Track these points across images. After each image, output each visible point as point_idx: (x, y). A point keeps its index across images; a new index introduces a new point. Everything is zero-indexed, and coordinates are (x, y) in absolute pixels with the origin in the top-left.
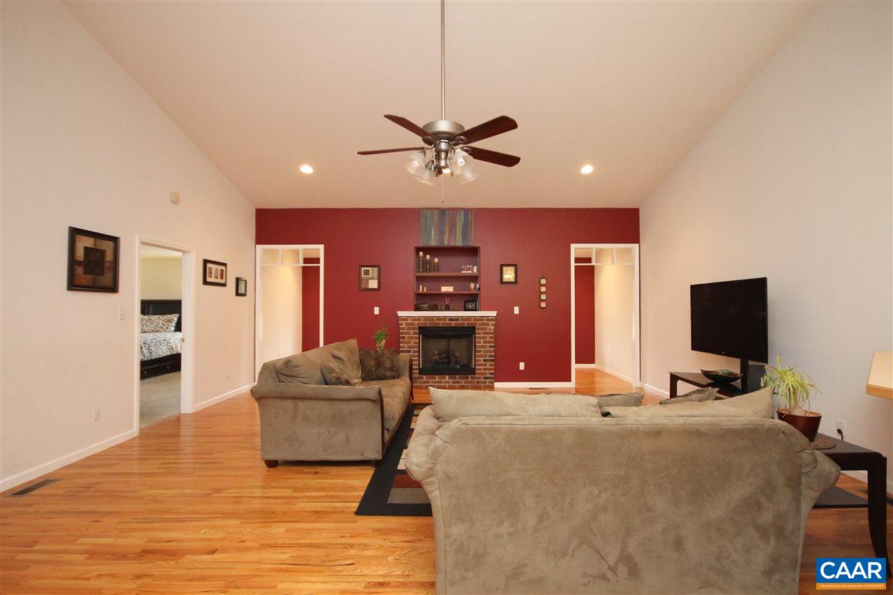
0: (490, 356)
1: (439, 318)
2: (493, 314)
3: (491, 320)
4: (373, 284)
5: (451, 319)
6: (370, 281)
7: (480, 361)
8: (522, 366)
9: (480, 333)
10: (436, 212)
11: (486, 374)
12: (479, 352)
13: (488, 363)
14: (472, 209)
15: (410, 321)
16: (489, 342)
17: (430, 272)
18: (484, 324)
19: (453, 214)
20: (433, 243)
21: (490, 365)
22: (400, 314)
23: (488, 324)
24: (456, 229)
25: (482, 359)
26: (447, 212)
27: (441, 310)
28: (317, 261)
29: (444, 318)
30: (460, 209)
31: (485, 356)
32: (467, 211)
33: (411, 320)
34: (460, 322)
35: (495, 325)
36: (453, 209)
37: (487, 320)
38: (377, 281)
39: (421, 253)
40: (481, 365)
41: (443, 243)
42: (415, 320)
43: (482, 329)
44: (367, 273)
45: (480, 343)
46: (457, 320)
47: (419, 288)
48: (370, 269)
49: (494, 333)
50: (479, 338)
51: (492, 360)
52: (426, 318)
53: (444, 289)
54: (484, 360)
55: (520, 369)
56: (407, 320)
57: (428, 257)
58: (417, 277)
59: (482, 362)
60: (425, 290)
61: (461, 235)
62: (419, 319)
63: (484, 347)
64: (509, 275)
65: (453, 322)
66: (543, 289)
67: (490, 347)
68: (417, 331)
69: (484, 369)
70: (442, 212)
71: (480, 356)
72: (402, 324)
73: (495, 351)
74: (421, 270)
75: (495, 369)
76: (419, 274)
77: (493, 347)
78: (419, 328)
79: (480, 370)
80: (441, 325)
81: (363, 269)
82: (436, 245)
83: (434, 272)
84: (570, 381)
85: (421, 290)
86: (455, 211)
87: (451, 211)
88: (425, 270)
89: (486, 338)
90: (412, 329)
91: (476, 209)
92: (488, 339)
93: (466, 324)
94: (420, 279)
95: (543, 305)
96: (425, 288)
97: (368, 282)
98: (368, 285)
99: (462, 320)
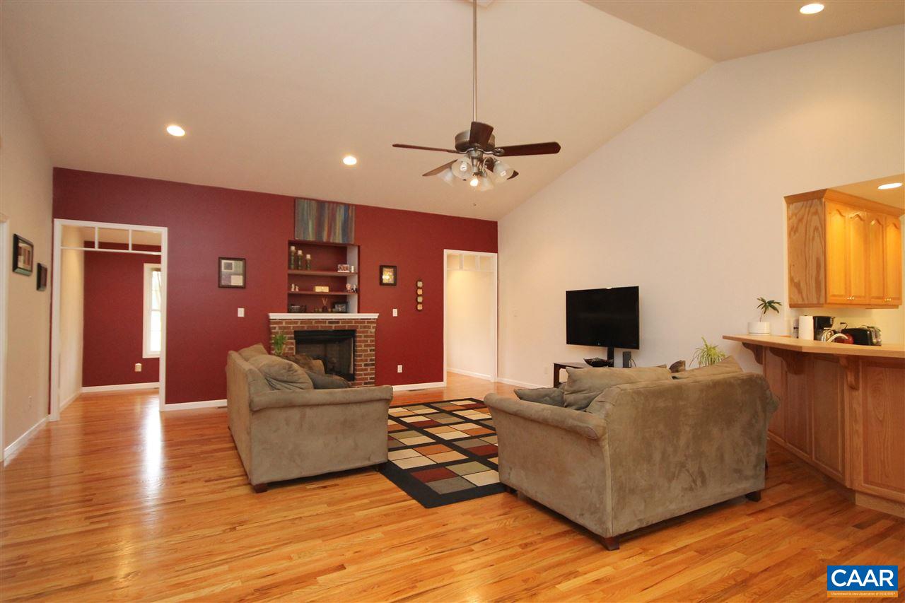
0: (371, 360)
1: (318, 321)
2: (375, 316)
3: (373, 323)
4: (237, 281)
5: (331, 322)
6: (232, 277)
7: (361, 366)
8: (400, 369)
9: (361, 337)
10: (314, 204)
11: (367, 379)
12: (360, 356)
13: (369, 368)
14: (353, 205)
15: (284, 325)
16: (369, 346)
17: (301, 270)
18: (365, 327)
19: (333, 209)
20: (311, 237)
21: (371, 369)
22: (273, 316)
23: (369, 327)
24: (335, 225)
25: (363, 364)
26: (327, 205)
27: (318, 312)
28: (158, 249)
29: (323, 321)
30: (342, 203)
31: (366, 360)
32: (347, 206)
33: (286, 323)
34: (340, 325)
35: (377, 329)
36: (334, 203)
37: (368, 322)
38: (241, 277)
39: (293, 248)
40: (362, 370)
41: (321, 237)
42: (290, 323)
43: (363, 332)
44: (229, 267)
45: (361, 347)
46: (338, 323)
47: (290, 288)
48: (233, 262)
49: (376, 336)
50: (360, 341)
51: (373, 365)
52: (303, 321)
53: (319, 289)
54: (366, 365)
55: (399, 372)
56: (281, 323)
57: (300, 252)
58: (289, 275)
59: (363, 367)
60: (297, 290)
61: (340, 232)
62: (295, 321)
63: (365, 350)
64: (387, 277)
65: (334, 325)
66: (420, 292)
67: (371, 351)
68: (293, 336)
69: (365, 374)
70: (321, 204)
71: (362, 360)
72: (275, 328)
73: (376, 355)
74: (292, 266)
75: (376, 374)
76: (290, 272)
77: (373, 350)
78: (295, 332)
79: (361, 375)
80: (320, 329)
81: (223, 262)
82: (314, 240)
83: (306, 269)
84: (442, 381)
85: (293, 290)
86: (335, 205)
87: (331, 204)
88: (297, 267)
89: (367, 341)
90: (287, 333)
91: (357, 206)
92: (369, 343)
93: (347, 326)
94: (292, 278)
95: (420, 307)
96: (297, 288)
97: (230, 277)
98: (230, 282)
99: (343, 323)
